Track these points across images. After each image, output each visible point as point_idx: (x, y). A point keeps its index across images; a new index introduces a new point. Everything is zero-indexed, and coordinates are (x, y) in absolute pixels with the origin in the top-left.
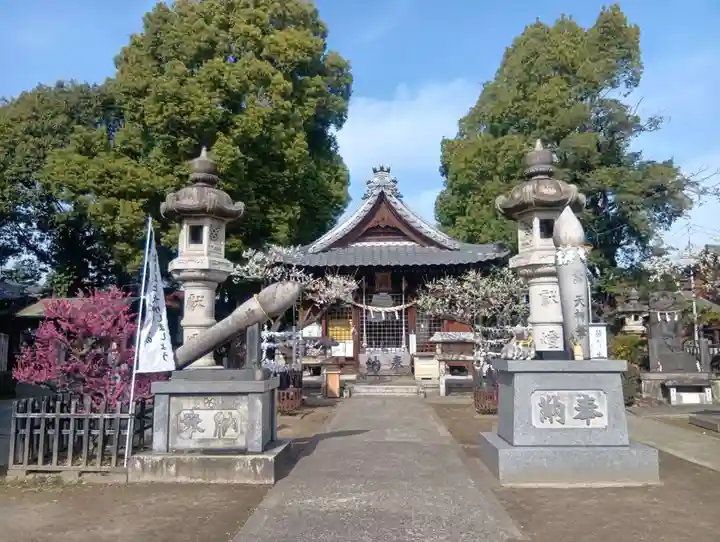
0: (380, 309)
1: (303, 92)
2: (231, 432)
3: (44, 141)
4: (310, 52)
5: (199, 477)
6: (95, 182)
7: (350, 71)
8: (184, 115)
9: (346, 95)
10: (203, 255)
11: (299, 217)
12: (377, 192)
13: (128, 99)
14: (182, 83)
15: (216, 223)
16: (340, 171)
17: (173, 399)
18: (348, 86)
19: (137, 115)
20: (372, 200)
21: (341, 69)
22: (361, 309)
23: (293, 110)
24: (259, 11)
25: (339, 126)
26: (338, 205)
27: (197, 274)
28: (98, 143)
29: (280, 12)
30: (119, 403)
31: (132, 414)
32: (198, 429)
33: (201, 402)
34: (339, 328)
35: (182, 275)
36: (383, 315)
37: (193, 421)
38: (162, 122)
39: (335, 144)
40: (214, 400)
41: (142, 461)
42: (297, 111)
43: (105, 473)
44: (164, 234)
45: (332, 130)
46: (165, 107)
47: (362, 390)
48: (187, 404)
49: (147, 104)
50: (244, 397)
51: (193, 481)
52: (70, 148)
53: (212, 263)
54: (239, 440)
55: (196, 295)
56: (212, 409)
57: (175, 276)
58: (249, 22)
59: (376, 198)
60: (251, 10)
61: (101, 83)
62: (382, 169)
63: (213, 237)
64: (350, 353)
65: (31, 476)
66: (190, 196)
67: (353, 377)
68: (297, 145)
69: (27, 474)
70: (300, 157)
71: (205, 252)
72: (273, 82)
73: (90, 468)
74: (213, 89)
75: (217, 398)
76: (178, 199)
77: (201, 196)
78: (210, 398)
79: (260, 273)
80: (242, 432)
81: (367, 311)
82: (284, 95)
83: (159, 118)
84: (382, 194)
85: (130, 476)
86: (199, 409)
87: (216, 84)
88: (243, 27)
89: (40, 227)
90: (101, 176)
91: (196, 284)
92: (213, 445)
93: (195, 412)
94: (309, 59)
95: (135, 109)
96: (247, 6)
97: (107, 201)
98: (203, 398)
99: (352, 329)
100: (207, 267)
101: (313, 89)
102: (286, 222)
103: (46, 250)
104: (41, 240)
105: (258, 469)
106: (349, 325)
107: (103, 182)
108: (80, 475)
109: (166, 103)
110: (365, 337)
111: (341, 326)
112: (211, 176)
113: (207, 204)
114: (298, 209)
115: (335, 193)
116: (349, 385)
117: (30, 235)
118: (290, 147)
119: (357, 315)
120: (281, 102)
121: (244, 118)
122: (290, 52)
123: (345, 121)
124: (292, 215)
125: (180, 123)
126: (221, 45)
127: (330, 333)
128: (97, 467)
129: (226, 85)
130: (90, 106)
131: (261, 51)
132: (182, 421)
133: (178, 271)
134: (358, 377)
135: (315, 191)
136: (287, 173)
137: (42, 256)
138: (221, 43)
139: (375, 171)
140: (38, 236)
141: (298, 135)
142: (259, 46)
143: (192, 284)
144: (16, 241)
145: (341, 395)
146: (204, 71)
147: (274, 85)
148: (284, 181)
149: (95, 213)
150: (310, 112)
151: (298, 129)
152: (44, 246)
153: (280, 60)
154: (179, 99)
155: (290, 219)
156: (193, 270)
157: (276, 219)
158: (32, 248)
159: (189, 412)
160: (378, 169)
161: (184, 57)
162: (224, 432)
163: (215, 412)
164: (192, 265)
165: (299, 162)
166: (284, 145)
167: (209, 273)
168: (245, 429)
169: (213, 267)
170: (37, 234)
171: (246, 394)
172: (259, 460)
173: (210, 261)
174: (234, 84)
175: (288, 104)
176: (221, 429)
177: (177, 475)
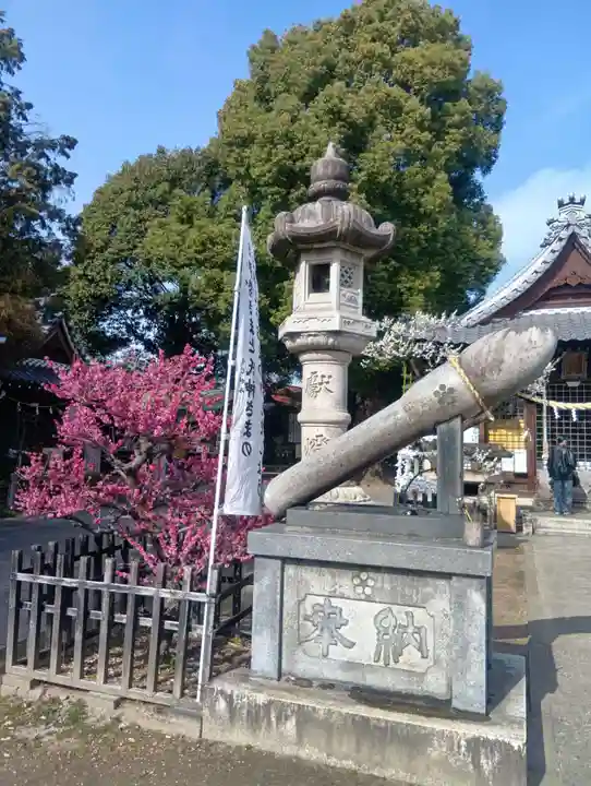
0: (570, 406)
1: (444, 122)
2: (411, 656)
3: (146, 213)
4: (453, 69)
5: (346, 757)
6: (196, 252)
7: (503, 96)
8: (298, 159)
9: (497, 126)
10: (329, 309)
11: (438, 285)
12: (565, 234)
13: (232, 151)
14: (294, 120)
15: (348, 259)
16: (490, 226)
17: (290, 570)
18: (500, 115)
19: (242, 170)
20: (557, 246)
21: (491, 93)
22: (540, 406)
23: (429, 146)
24: (386, 25)
25: (487, 170)
26: (486, 270)
27: (321, 339)
28: (201, 209)
29: (412, 22)
30: (187, 570)
31: (212, 596)
32: (343, 639)
33: (346, 582)
34: (504, 432)
35: (299, 341)
36: (574, 415)
37: (330, 621)
38: (269, 171)
39: (481, 193)
40: (374, 581)
41: (229, 699)
42: (435, 149)
43: (161, 709)
44: (274, 311)
45: (477, 175)
46: (274, 151)
47: (551, 523)
48: (318, 583)
49: (253, 152)
50: (442, 583)
51: (332, 761)
52: (172, 218)
53: (345, 321)
54: (429, 678)
55: (319, 374)
56: (368, 599)
57: (288, 344)
58: (374, 40)
59: (564, 243)
60: (377, 24)
61: (205, 145)
62: (572, 200)
63: (345, 282)
64: (522, 467)
65: (38, 691)
66: (311, 214)
67: (528, 502)
68: (439, 189)
69: (32, 687)
70: (440, 205)
71: (334, 305)
72: (406, 109)
73: (135, 693)
74: (332, 123)
75: (379, 576)
76: (292, 221)
77: (327, 215)
78: (364, 576)
79: (402, 349)
80: (437, 662)
81: (550, 409)
82: (420, 126)
83: (267, 167)
84: (573, 237)
85: (206, 725)
86: (342, 597)
87: (336, 115)
88: (366, 47)
89: (146, 315)
90: (203, 244)
91: (320, 356)
92: (373, 680)
93: (335, 602)
94: (452, 78)
95: (240, 162)
96: (370, 22)
97: (208, 272)
98: (350, 573)
99: (525, 434)
100: (337, 328)
101: (457, 118)
102: (420, 291)
103: (152, 339)
104: (149, 328)
105: (487, 765)
106: (519, 428)
107: (204, 251)
108: (117, 704)
109: (275, 145)
110: (546, 445)
111: (508, 428)
112: (340, 184)
113: (338, 223)
114: (437, 275)
115: (484, 253)
116: (529, 516)
117: (138, 324)
118: (428, 192)
119: (530, 413)
120: (417, 134)
121: (371, 155)
122: (427, 71)
123: (494, 162)
124: (428, 283)
125: (292, 170)
126: (341, 68)
127: (491, 438)
128: (148, 694)
129: (348, 116)
130: (194, 171)
131: (390, 72)
132: (306, 618)
133: (293, 335)
134: (537, 502)
135: (458, 252)
136: (423, 227)
137: (149, 346)
138: (340, 65)
139: (561, 204)
140: (146, 324)
141: (439, 177)
142: (388, 67)
143: (314, 355)
144: (124, 330)
145: (519, 529)
146: (320, 103)
147: (407, 113)
148: (418, 239)
149: (196, 289)
150: (454, 147)
151: (437, 170)
152: (151, 335)
153: (415, 82)
154: (291, 140)
155: (426, 288)
156: (317, 333)
157: (410, 289)
158: (140, 338)
159: (321, 600)
160: (567, 201)
161: (297, 89)
162: (398, 654)
163: (378, 607)
164: (314, 326)
165: (439, 212)
166: (421, 190)
167: (340, 339)
168: (443, 655)
169: (347, 328)
170: (144, 322)
171: (448, 576)
172: (486, 742)
173: (342, 317)
174: (358, 116)
175: (427, 136)
176: (390, 645)
177: (300, 742)
